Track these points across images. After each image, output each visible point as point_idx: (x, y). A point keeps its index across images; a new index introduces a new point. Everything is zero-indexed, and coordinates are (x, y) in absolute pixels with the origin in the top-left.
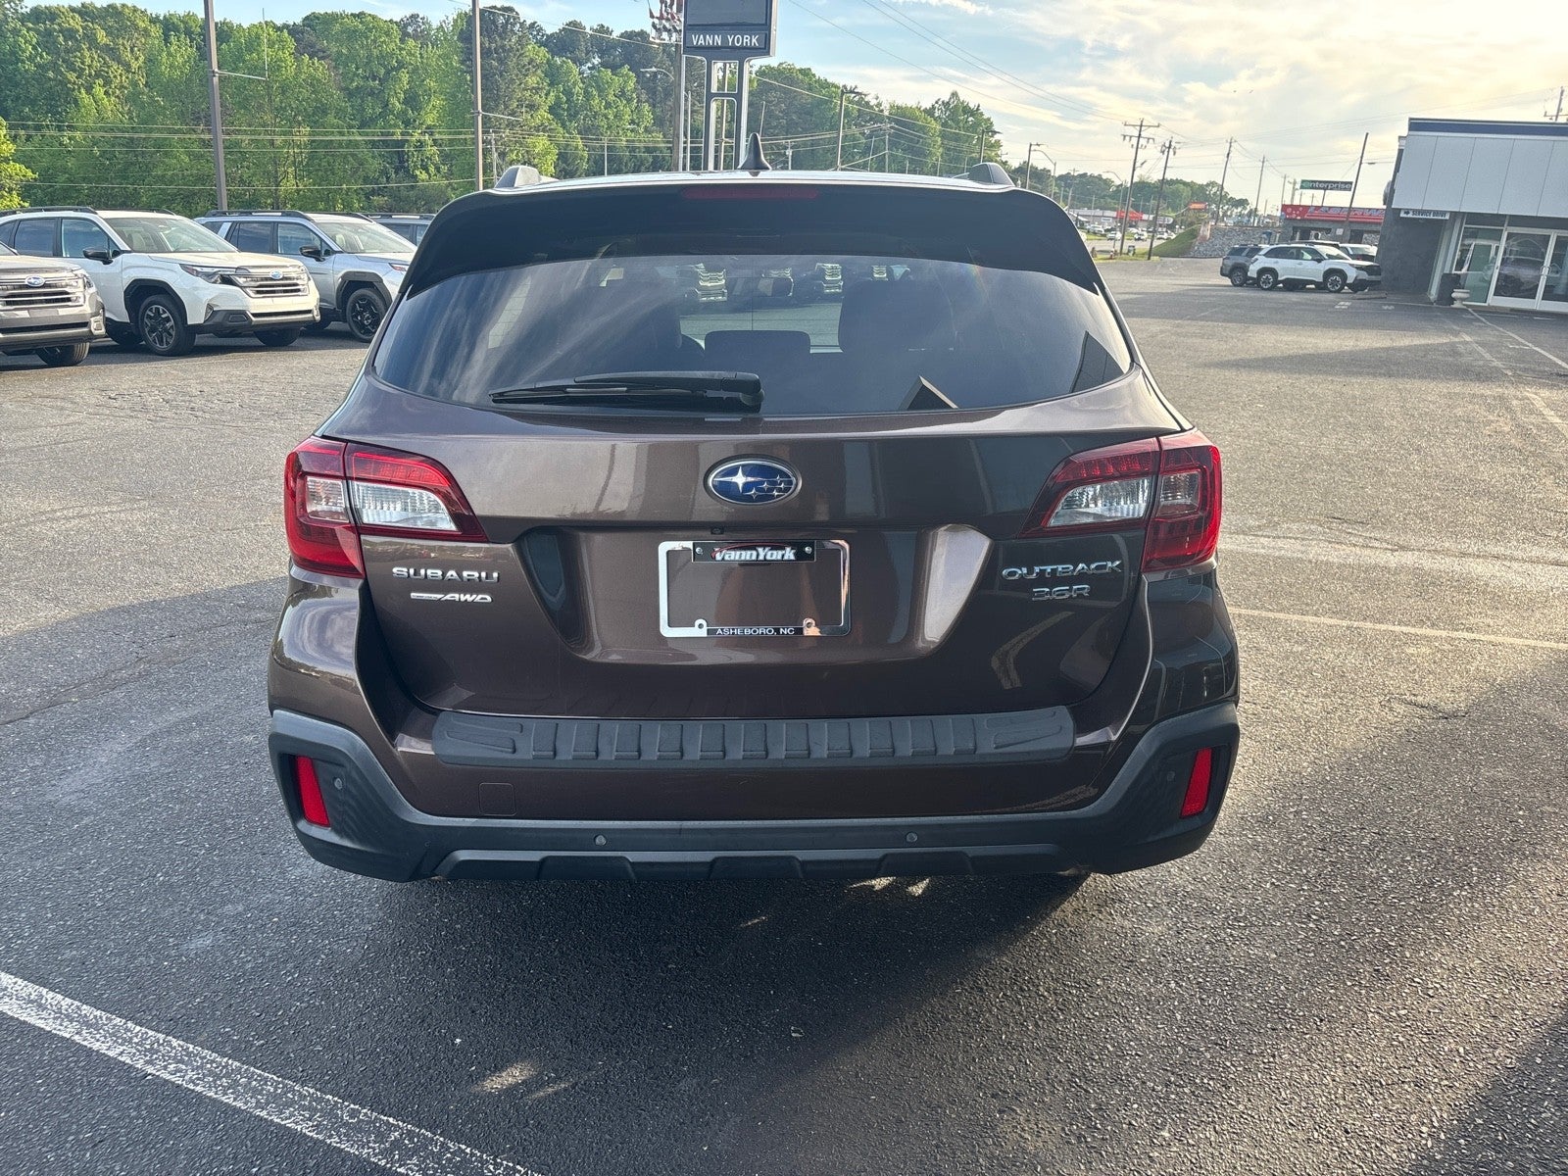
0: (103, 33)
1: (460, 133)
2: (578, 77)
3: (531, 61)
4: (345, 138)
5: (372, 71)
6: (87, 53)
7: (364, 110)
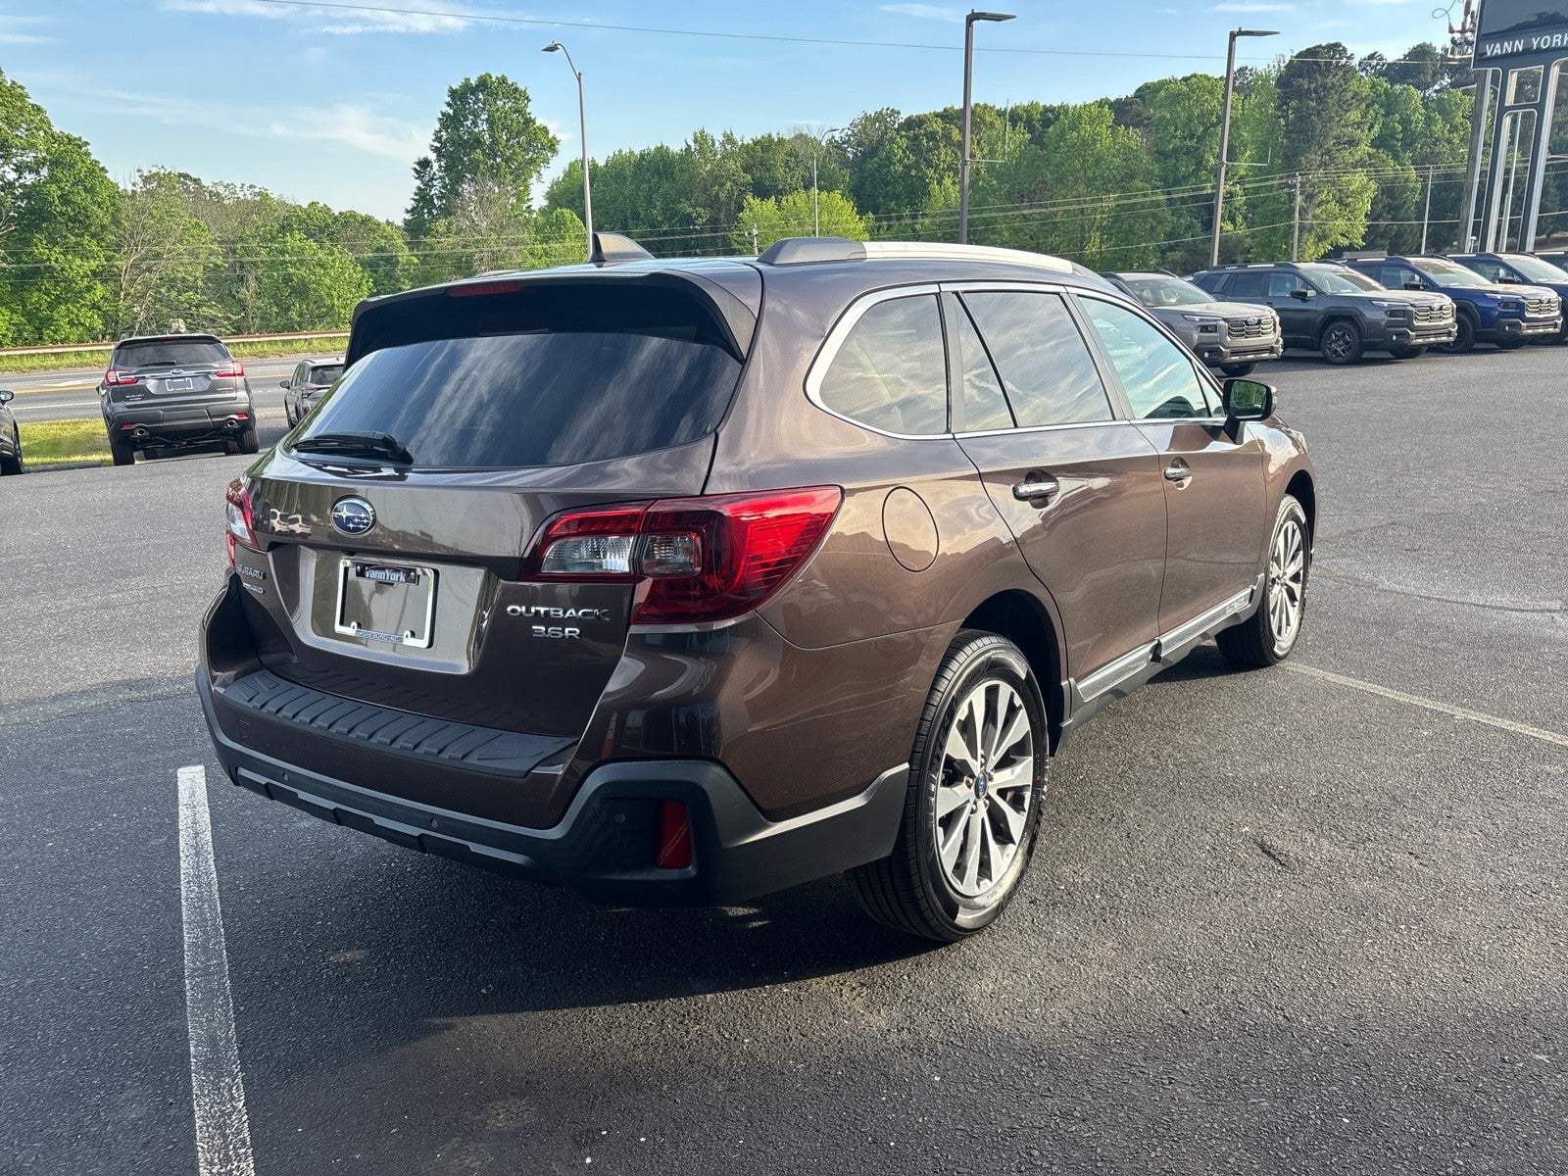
0: (957, 131)
1: (1267, 180)
2: (1419, 102)
3: (1356, 94)
4: (1148, 199)
5: (1190, 130)
6: (943, 151)
7: (1177, 169)
